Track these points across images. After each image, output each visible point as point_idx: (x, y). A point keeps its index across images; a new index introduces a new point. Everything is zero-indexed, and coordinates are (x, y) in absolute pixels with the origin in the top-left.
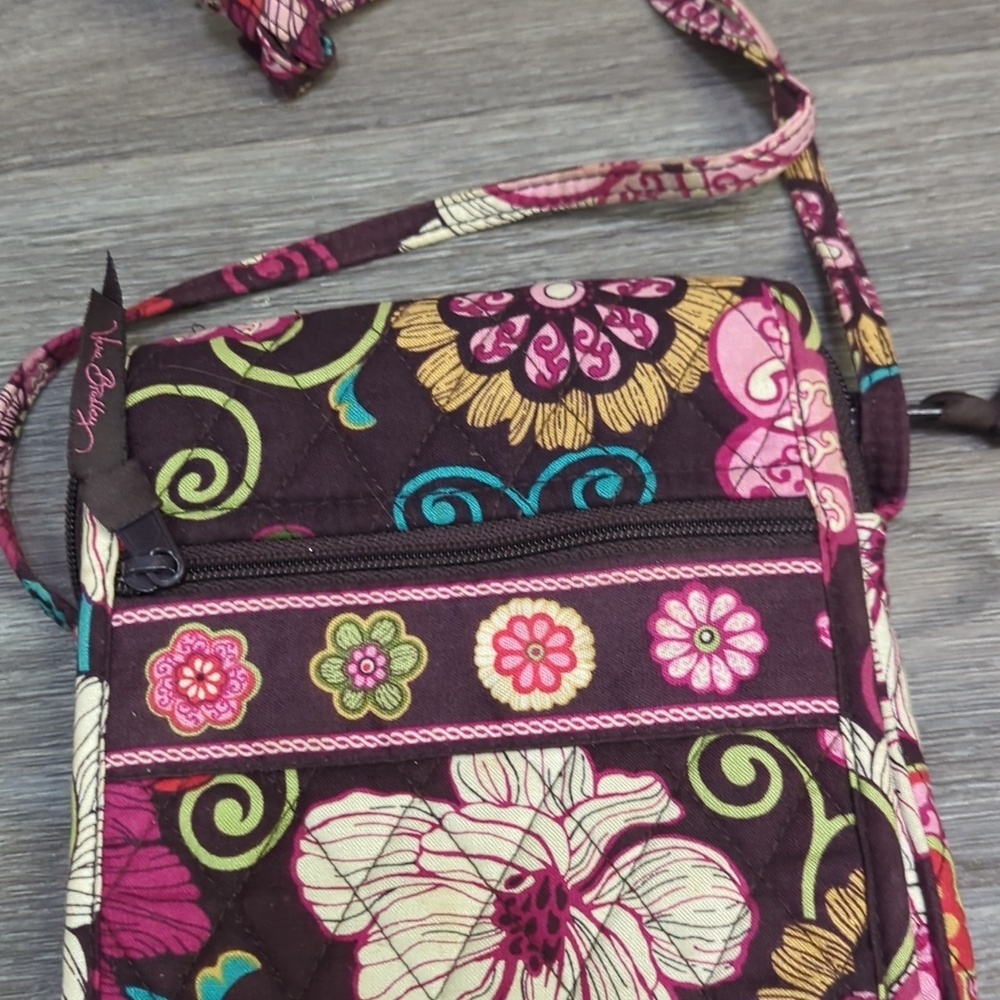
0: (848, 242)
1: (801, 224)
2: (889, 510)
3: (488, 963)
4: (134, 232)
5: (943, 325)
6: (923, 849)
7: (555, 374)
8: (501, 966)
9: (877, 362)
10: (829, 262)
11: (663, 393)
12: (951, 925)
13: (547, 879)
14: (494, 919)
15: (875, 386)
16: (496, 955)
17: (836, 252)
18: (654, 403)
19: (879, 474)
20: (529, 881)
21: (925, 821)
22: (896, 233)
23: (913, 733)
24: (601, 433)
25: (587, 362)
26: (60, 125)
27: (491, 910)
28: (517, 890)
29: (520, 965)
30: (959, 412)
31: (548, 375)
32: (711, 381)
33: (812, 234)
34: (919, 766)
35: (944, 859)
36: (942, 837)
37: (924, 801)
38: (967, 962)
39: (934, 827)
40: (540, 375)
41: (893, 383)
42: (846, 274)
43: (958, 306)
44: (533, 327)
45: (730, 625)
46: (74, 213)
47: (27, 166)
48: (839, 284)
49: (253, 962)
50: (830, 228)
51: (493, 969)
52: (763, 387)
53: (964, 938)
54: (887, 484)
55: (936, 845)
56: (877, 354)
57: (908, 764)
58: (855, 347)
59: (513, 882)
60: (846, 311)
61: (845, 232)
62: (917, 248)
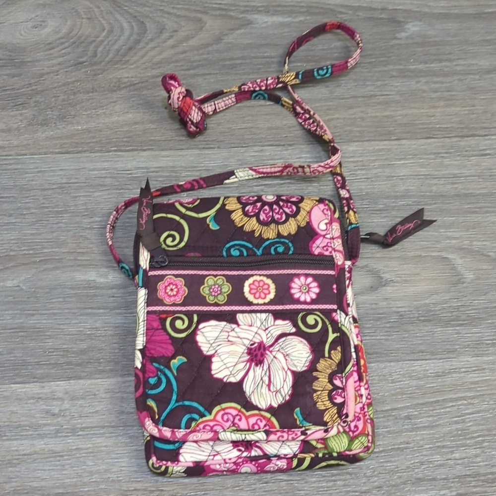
0: (348, 191)
1: (336, 185)
2: (354, 261)
3: (245, 363)
4: (147, 172)
5: (373, 215)
6: (356, 343)
7: (268, 219)
8: (248, 364)
9: (353, 222)
10: (342, 196)
11: (296, 226)
12: (362, 362)
13: (261, 344)
14: (247, 353)
15: (352, 229)
16: (247, 361)
17: (344, 193)
18: (294, 228)
19: (352, 252)
20: (256, 345)
21: (357, 337)
22: (361, 189)
23: (356, 316)
24: (279, 235)
25: (277, 217)
26: (125, 140)
27: (246, 351)
28: (253, 347)
29: (253, 364)
30: (374, 237)
31: (266, 219)
32: (309, 224)
33: (338, 188)
34: (357, 324)
35: (361, 347)
36: (361, 342)
37: (357, 332)
38: (366, 371)
39: (359, 339)
40: (264, 219)
41: (357, 228)
42: (346, 199)
43: (377, 210)
44: (262, 206)
45: (311, 286)
46: (129, 166)
47: (115, 151)
48: (345, 202)
49: (185, 360)
50: (343, 186)
51: (246, 364)
52: (323, 226)
53: (365, 365)
54: (354, 254)
55: (360, 343)
56: (353, 220)
57: (354, 323)
58: (347, 218)
59: (252, 345)
60: (346, 209)
61: (348, 188)
62: (367, 194)
